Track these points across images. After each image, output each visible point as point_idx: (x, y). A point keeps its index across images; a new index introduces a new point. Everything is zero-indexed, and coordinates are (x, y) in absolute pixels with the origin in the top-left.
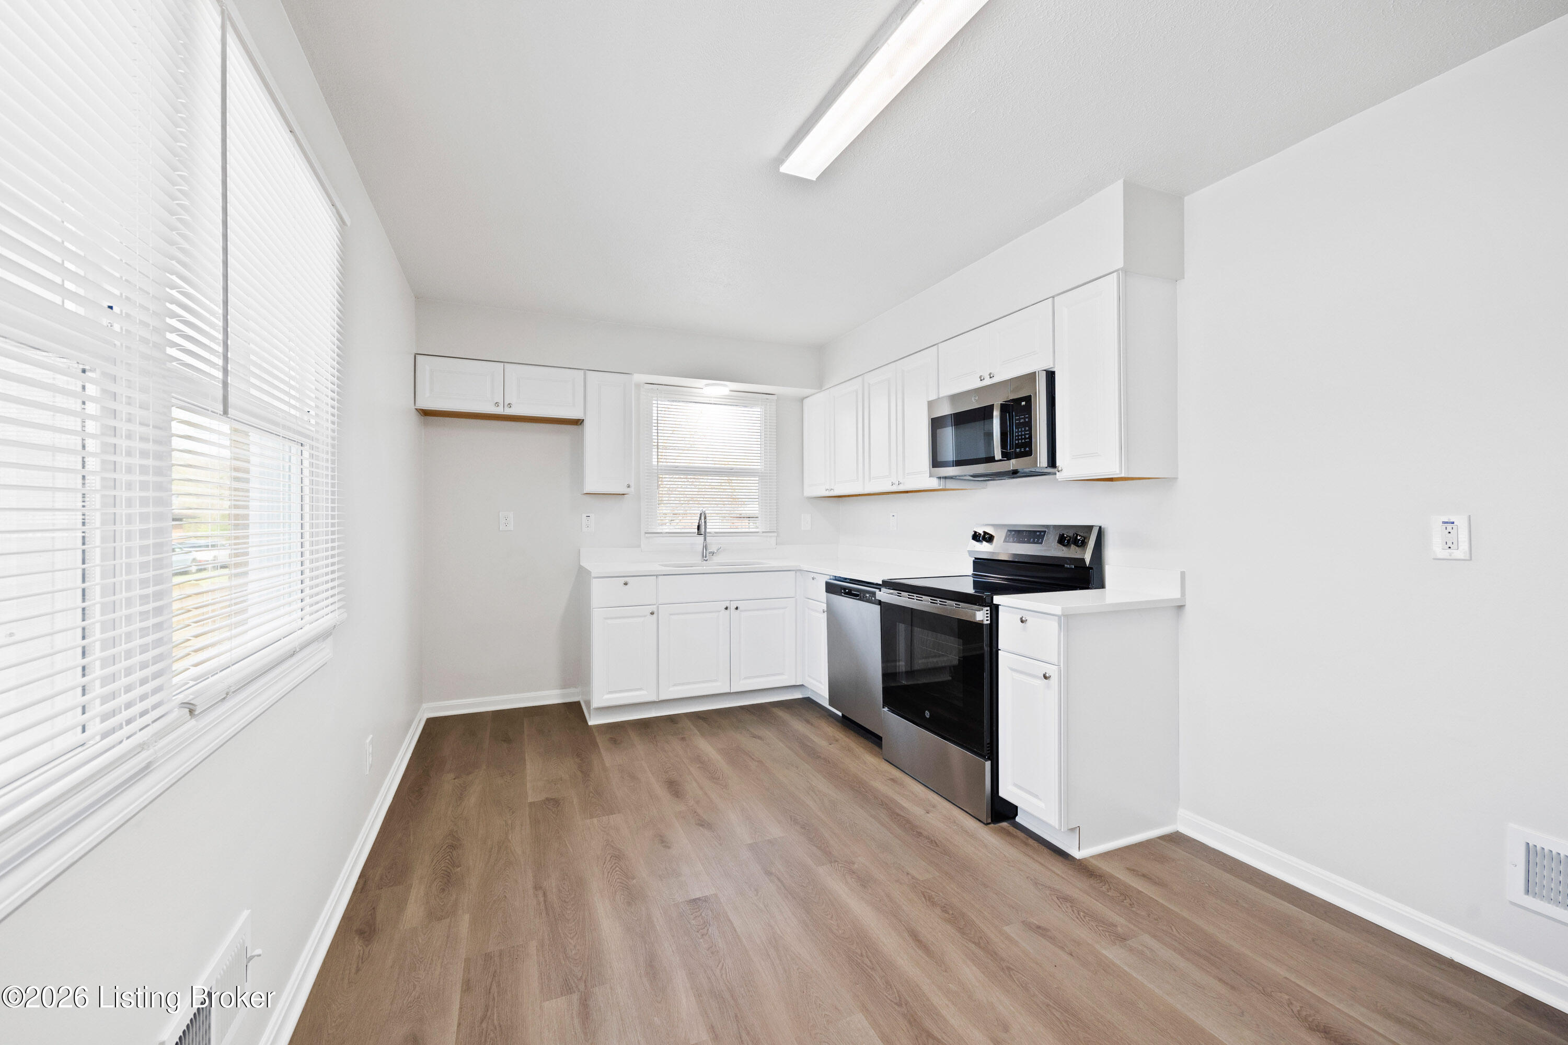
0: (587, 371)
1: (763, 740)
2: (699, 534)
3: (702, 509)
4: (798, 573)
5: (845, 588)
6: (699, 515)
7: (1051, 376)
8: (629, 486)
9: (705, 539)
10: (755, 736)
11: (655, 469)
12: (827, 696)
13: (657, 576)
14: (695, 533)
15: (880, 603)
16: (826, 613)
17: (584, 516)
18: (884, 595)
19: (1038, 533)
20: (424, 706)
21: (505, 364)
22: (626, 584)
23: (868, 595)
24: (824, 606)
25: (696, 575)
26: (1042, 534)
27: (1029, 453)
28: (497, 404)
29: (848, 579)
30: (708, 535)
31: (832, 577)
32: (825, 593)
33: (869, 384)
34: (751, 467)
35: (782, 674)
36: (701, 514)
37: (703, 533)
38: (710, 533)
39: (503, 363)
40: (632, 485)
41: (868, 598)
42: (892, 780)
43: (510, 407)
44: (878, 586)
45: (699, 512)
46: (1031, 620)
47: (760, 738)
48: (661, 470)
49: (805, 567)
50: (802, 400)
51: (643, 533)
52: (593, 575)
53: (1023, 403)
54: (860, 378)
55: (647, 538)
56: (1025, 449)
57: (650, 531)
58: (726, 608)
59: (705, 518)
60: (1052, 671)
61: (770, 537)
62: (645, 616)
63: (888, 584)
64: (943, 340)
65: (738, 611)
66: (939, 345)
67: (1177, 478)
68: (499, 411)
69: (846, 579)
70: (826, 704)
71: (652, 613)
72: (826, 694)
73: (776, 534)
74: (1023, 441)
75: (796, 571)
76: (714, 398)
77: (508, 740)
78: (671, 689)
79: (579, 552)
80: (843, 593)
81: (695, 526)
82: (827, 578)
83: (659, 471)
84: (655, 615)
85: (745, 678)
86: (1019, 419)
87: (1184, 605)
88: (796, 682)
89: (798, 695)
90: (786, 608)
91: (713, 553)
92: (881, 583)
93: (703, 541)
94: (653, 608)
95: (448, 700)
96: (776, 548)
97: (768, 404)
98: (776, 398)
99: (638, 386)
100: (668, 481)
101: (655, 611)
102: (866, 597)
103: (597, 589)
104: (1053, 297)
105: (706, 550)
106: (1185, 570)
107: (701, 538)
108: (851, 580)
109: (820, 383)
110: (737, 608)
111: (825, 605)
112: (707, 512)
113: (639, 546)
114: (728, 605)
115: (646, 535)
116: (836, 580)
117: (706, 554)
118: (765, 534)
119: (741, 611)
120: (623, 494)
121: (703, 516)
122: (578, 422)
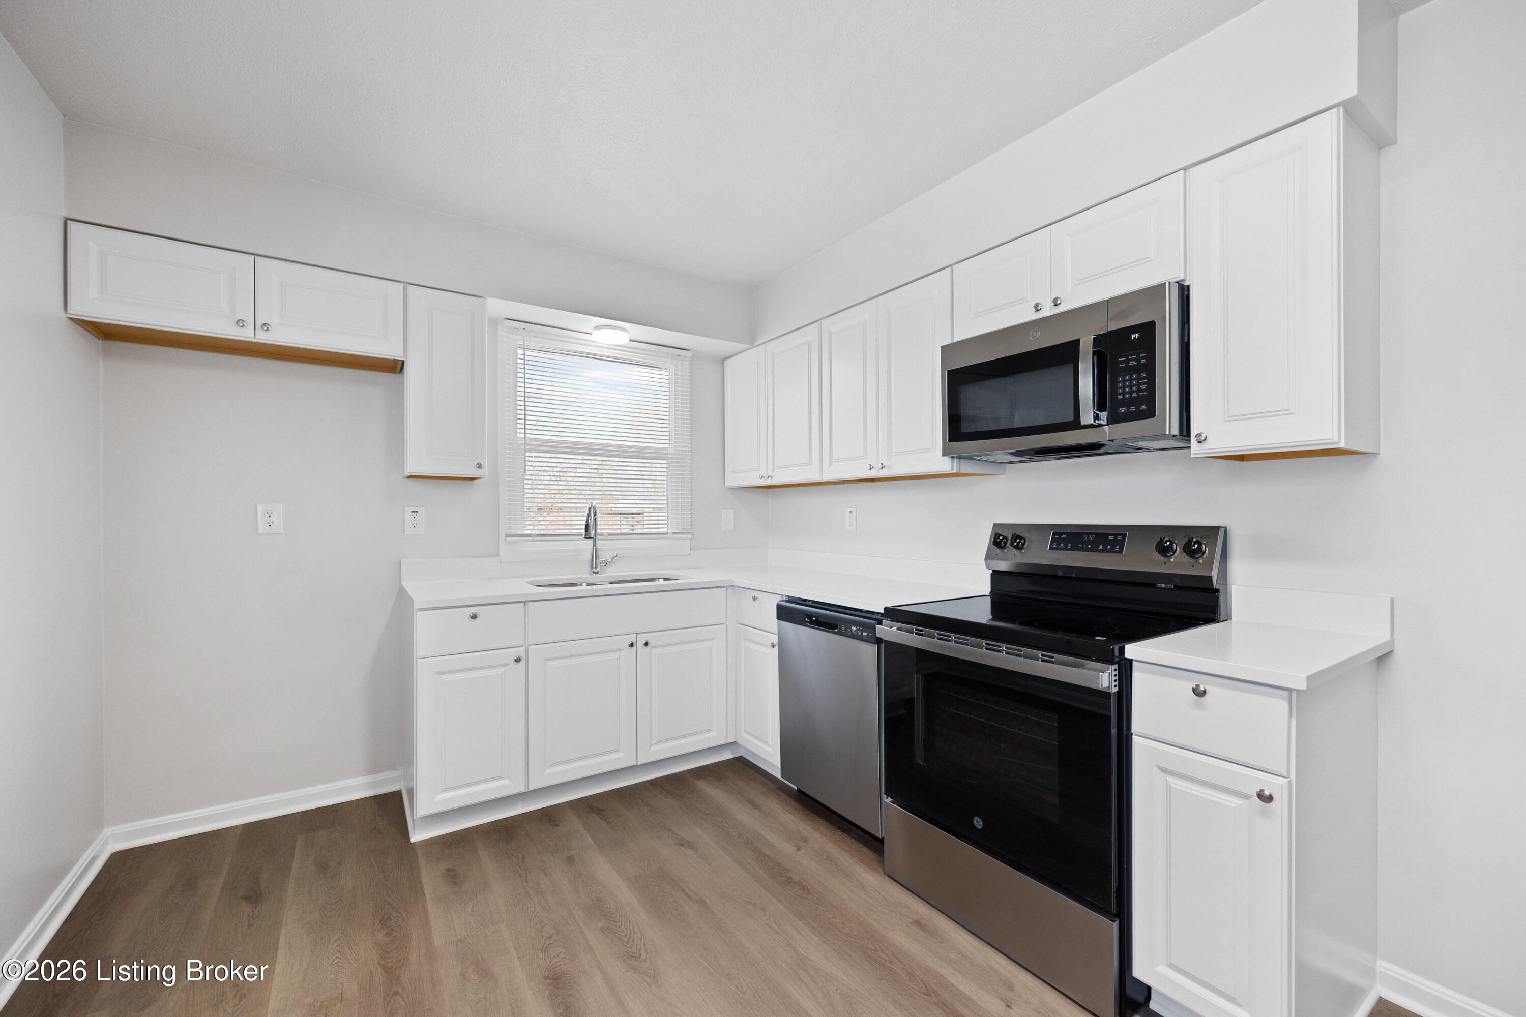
0: (409, 285)
1: (697, 851)
2: (587, 536)
3: (589, 502)
4: (730, 591)
5: (810, 616)
6: (587, 511)
7: (1184, 293)
8: (479, 466)
9: (595, 544)
10: (683, 843)
11: (522, 444)
12: (779, 765)
13: (525, 602)
14: (580, 535)
15: (878, 641)
16: (776, 648)
17: (408, 511)
18: (888, 631)
19: (1111, 538)
20: (107, 831)
21: (256, 257)
22: (474, 617)
23: (854, 628)
24: (775, 639)
25: (580, 599)
26: (1120, 538)
27: (1150, 413)
28: (240, 323)
29: (810, 601)
30: (598, 537)
31: (784, 598)
32: (777, 620)
33: (830, 333)
34: (660, 446)
35: (709, 731)
36: (590, 509)
37: (592, 535)
38: (601, 535)
39: (253, 256)
40: (485, 464)
41: (854, 632)
42: (917, 923)
43: (267, 330)
44: (877, 618)
45: (587, 506)
46: (1214, 692)
47: (690, 845)
48: (531, 445)
49: (740, 581)
50: (723, 360)
51: (502, 535)
52: (416, 606)
53: (1135, 336)
54: (816, 325)
55: (509, 542)
56: (1138, 408)
57: (513, 532)
58: (632, 645)
59: (595, 514)
60: (1271, 784)
61: (684, 539)
62: (506, 665)
63: (893, 614)
64: (959, 260)
65: (648, 648)
66: (955, 267)
67: (1375, 454)
68: (246, 334)
69: (805, 600)
70: (777, 774)
71: (518, 660)
72: (777, 761)
73: (690, 536)
74: (1135, 395)
75: (727, 587)
76: (607, 348)
77: (254, 897)
78: (548, 771)
79: (400, 564)
80: (807, 622)
81: (583, 525)
82: (777, 600)
83: (527, 447)
84: (522, 663)
85: (659, 742)
86: (1128, 361)
87: (1392, 651)
88: (727, 739)
89: (728, 755)
90: (713, 639)
91: (606, 563)
92: (882, 611)
93: (592, 546)
94: (520, 652)
95: (156, 817)
96: (689, 555)
97: (680, 363)
98: (691, 356)
99: (494, 323)
100: (536, 462)
101: (523, 655)
102: (851, 630)
103: (422, 624)
104: (1185, 169)
105: (596, 559)
106: (1394, 597)
107: (590, 542)
108: (813, 602)
109: (751, 337)
110: (646, 644)
111: (776, 637)
112: (597, 506)
113: (497, 555)
114: (634, 641)
115: (507, 538)
116: (789, 601)
117: (595, 564)
118: (675, 536)
119: (652, 648)
120: (472, 479)
121: (592, 512)
122: (396, 367)
